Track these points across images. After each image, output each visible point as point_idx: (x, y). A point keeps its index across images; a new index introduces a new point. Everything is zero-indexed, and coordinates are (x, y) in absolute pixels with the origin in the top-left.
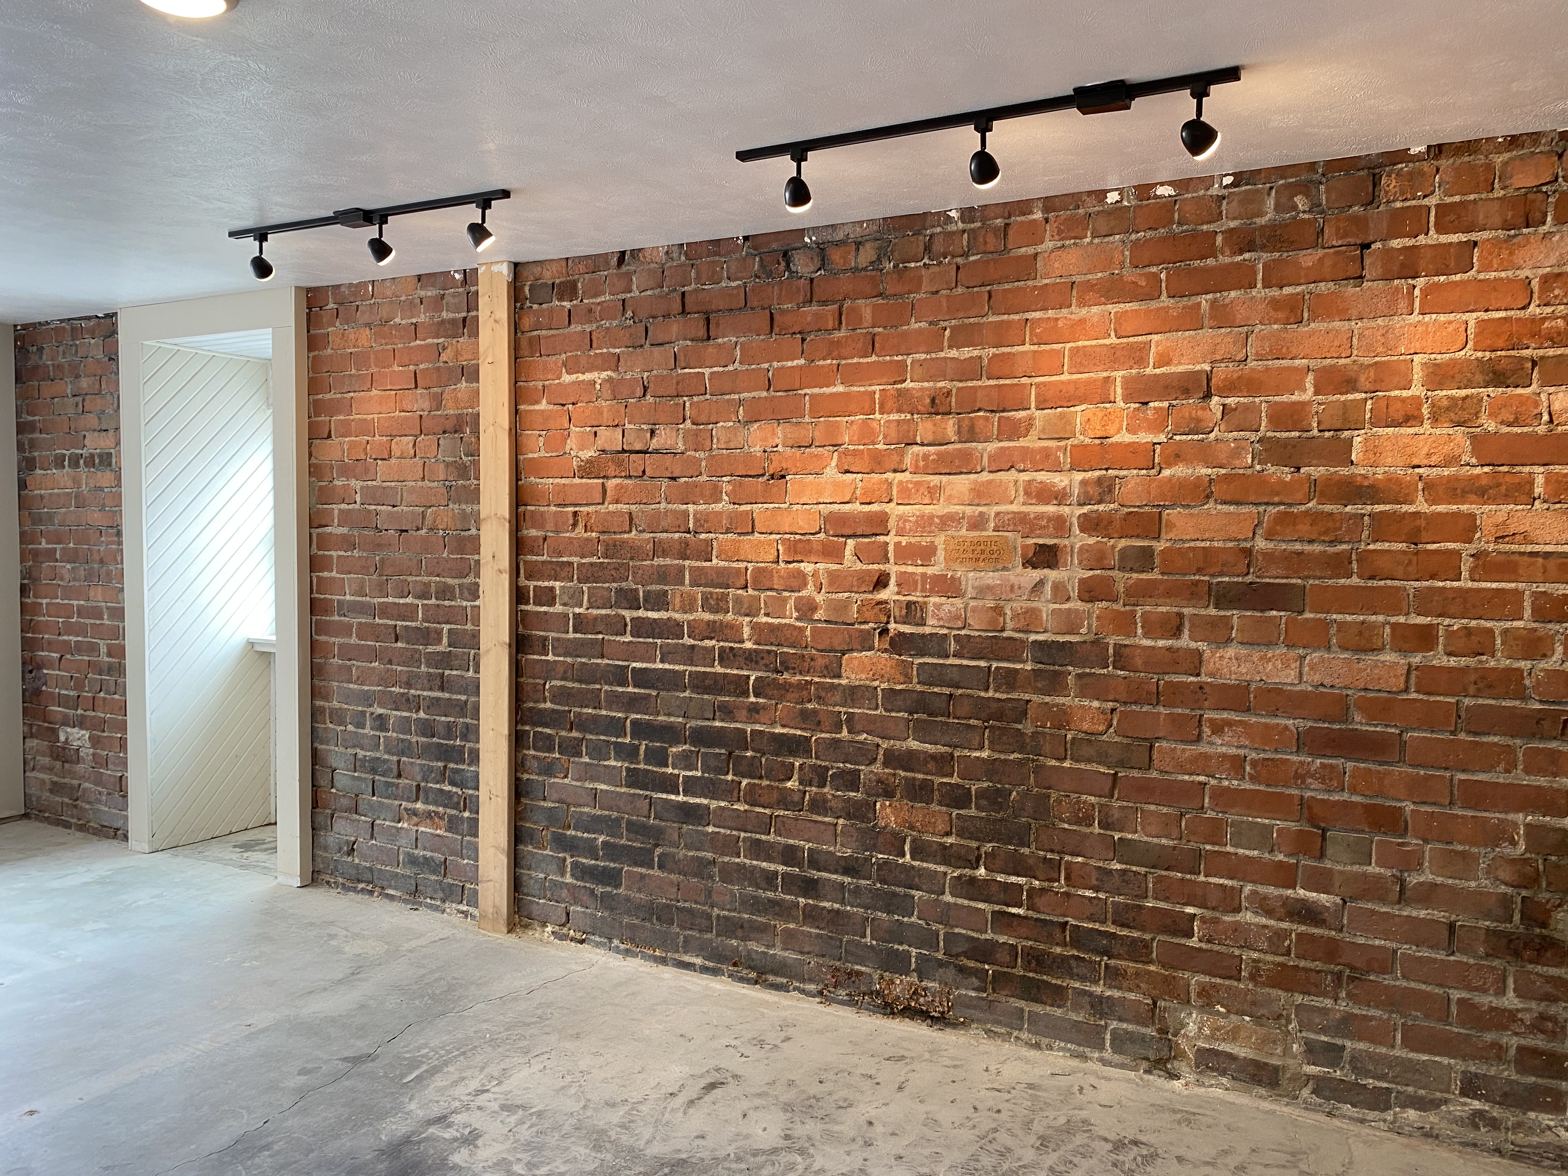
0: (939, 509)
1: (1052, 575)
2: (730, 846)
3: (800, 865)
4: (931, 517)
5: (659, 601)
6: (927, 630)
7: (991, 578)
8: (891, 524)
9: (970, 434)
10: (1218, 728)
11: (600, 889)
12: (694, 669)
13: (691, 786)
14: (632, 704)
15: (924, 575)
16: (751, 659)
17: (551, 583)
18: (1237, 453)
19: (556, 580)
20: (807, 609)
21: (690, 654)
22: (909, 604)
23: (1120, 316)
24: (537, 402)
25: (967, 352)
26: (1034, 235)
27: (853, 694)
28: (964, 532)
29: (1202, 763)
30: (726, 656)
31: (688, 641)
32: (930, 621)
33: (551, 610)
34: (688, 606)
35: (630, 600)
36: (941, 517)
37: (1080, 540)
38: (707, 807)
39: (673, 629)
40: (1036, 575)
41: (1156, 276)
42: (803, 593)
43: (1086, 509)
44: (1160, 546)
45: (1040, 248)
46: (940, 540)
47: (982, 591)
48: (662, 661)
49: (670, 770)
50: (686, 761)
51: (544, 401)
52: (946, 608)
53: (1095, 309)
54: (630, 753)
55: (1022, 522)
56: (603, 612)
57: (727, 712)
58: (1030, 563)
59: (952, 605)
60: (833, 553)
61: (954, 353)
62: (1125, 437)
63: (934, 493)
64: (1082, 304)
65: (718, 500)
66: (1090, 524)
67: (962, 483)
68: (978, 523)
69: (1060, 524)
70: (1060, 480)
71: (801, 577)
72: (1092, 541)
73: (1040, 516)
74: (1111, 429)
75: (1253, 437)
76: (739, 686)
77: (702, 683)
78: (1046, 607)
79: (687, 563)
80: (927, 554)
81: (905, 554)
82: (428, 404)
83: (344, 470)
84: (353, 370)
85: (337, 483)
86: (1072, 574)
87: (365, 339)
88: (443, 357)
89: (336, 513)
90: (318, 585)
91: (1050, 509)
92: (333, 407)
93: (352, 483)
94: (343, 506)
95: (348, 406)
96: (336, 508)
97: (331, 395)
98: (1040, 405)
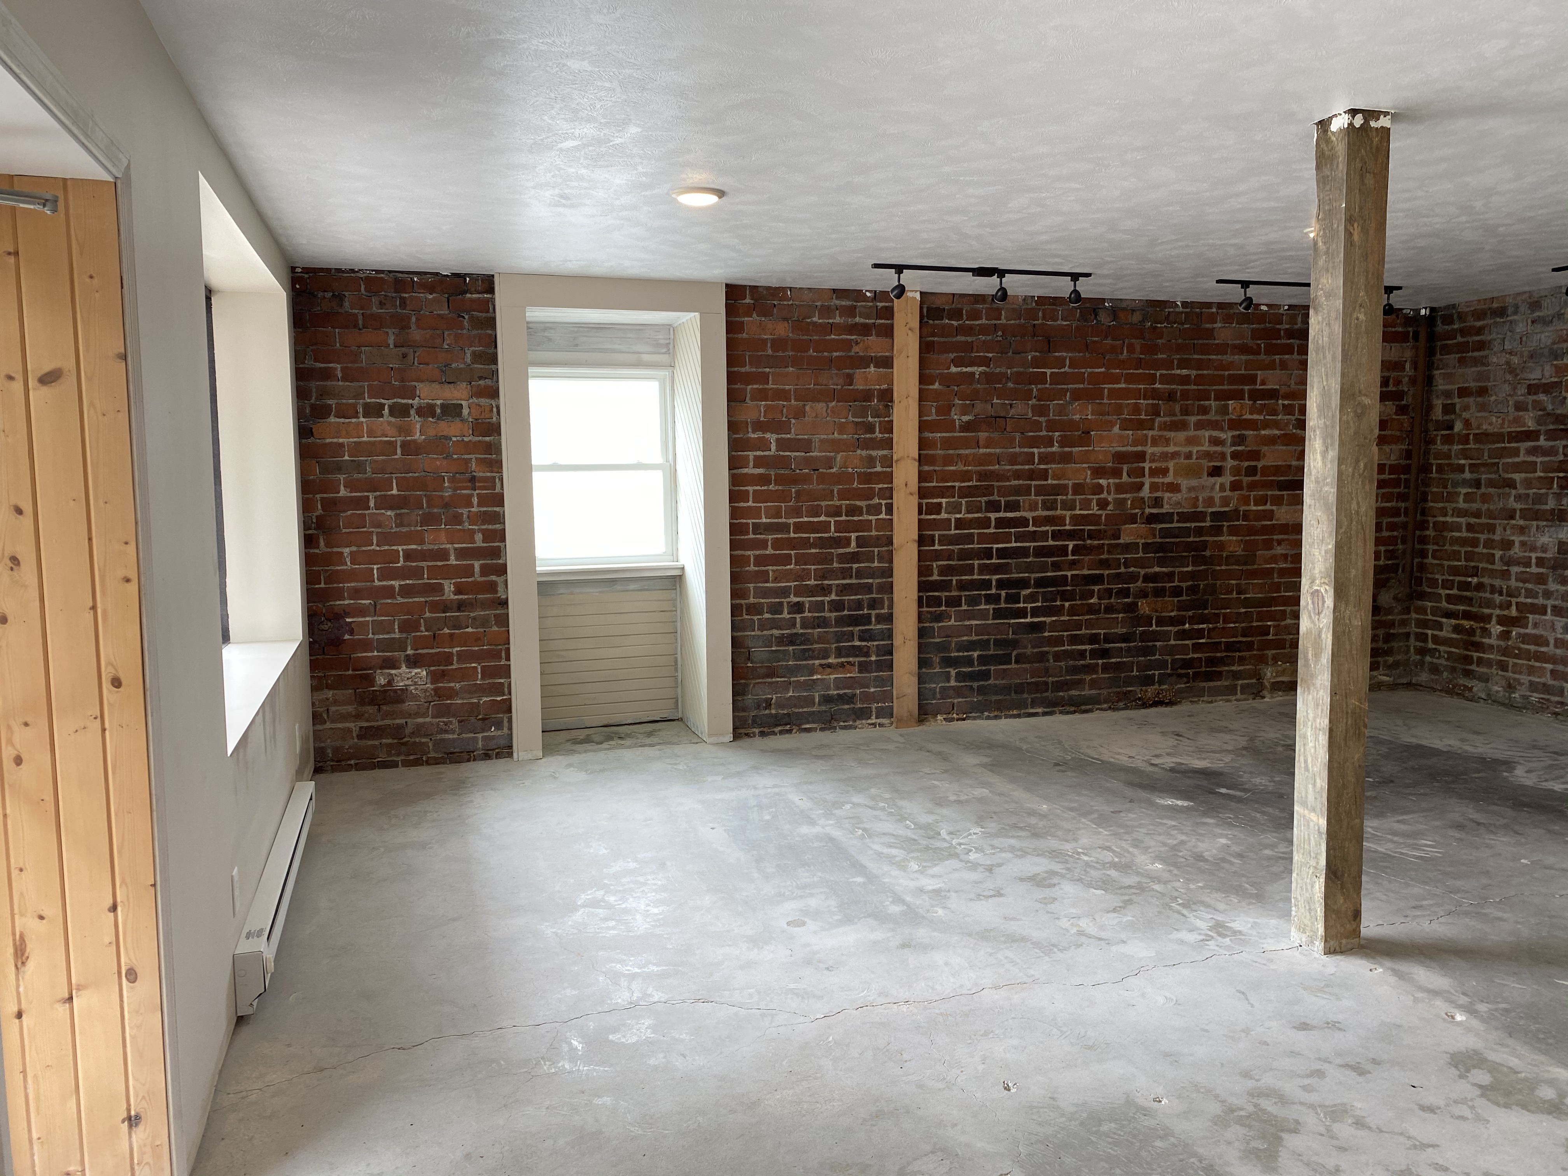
0: (1171, 449)
1: (1219, 480)
2: (1059, 641)
3: (1099, 643)
4: (1167, 453)
5: (1012, 506)
6: (1163, 511)
7: (1194, 482)
8: (1148, 457)
9: (1186, 412)
10: (1279, 543)
11: (975, 685)
12: (1036, 544)
13: (1035, 612)
14: (997, 569)
15: (1163, 483)
16: (1071, 535)
17: (939, 500)
18: (1287, 424)
19: (943, 498)
20: (1103, 504)
21: (1033, 536)
22: (1156, 498)
23: (1247, 361)
24: (933, 384)
25: (1185, 372)
26: (1212, 319)
27: (1128, 548)
28: (1182, 460)
29: (1274, 559)
30: (1056, 535)
31: (1031, 528)
32: (1166, 506)
33: (938, 517)
34: (1033, 507)
35: (994, 506)
36: (1172, 453)
37: (1230, 463)
38: (1045, 622)
39: (1024, 522)
40: (1212, 480)
41: (1259, 345)
42: (1102, 496)
43: (1234, 448)
44: (1260, 465)
45: (1215, 325)
46: (1171, 465)
47: (1191, 489)
48: (1016, 542)
49: (1021, 605)
50: (1032, 598)
51: (937, 384)
52: (1174, 499)
53: (1236, 357)
54: (996, 599)
55: (1208, 455)
56: (976, 515)
57: (1056, 566)
58: (1211, 475)
59: (1176, 497)
60: (1117, 473)
61: (1178, 372)
62: (1248, 416)
63: (1167, 441)
64: (1233, 354)
65: (1053, 446)
66: (1235, 456)
67: (1181, 436)
68: (1189, 456)
69: (1223, 456)
70: (1223, 436)
71: (1101, 486)
72: (1235, 463)
73: (1215, 452)
74: (1244, 412)
75: (1293, 418)
76: (1063, 550)
77: (1040, 552)
78: (1217, 496)
79: (1033, 483)
80: (1165, 472)
81: (1154, 472)
82: (841, 381)
83: (759, 426)
84: (770, 352)
85: (752, 436)
86: (1227, 479)
87: (782, 330)
88: (856, 349)
89: (751, 458)
90: (734, 513)
91: (1218, 449)
92: (749, 378)
93: (768, 435)
94: (758, 453)
95: (764, 378)
96: (752, 455)
97: (747, 369)
98: (1215, 400)
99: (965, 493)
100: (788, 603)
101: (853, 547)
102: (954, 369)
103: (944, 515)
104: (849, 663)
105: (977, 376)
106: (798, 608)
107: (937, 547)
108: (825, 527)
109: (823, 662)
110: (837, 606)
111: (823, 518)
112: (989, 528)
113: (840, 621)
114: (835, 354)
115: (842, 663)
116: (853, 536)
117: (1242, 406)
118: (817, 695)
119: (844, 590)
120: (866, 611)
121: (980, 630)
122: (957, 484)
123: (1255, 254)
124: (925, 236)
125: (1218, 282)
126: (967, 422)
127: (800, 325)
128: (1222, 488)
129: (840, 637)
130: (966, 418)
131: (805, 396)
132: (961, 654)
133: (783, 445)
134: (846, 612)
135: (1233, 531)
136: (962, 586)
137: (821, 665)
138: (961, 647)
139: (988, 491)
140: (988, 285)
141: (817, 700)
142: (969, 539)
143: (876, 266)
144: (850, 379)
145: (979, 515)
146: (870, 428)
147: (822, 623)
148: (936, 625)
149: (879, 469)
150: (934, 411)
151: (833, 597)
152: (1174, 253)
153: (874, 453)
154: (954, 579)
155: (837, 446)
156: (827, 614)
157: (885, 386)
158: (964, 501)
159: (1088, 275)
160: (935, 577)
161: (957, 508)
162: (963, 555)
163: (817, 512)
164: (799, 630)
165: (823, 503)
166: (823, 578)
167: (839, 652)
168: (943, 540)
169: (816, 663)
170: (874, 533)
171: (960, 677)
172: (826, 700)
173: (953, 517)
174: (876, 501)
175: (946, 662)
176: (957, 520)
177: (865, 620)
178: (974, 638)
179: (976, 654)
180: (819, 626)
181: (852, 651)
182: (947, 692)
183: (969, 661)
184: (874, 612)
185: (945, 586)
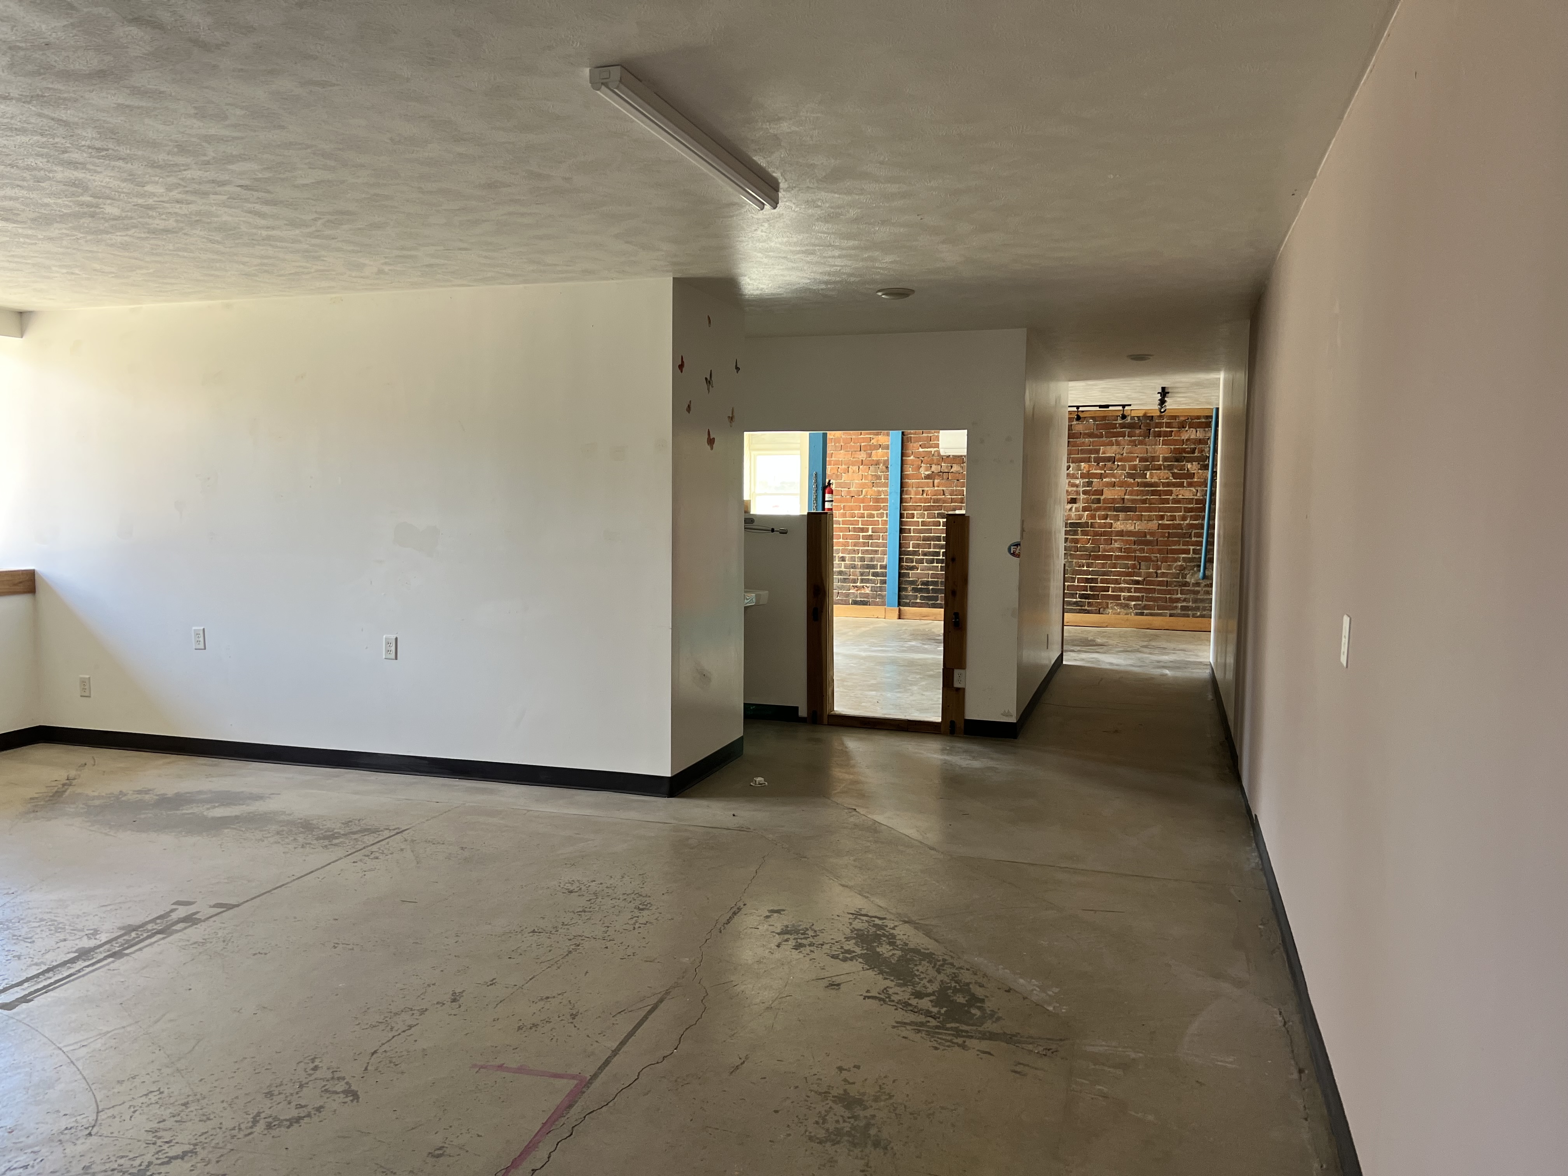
99: (927, 509)
101: (870, 533)
102: (921, 450)
103: (915, 519)
104: (866, 586)
107: (911, 534)
109: (854, 585)
110: (862, 559)
111: (856, 519)
112: (940, 526)
113: (862, 567)
115: (863, 586)
116: (870, 527)
117: (1090, 466)
118: (850, 600)
119: (864, 552)
120: (875, 563)
121: (933, 576)
122: (923, 504)
126: (928, 475)
128: (1077, 510)
129: (862, 574)
130: (927, 473)
132: (923, 587)
134: (866, 563)
135: (1085, 533)
136: (925, 554)
137: (853, 586)
138: (923, 583)
139: (939, 508)
141: (850, 602)
142: (930, 531)
144: (870, 455)
145: (934, 520)
146: (879, 478)
147: (854, 567)
148: (910, 572)
149: (883, 496)
150: (910, 469)
151: (860, 555)
153: (881, 489)
154: (921, 550)
155: (863, 486)
156: (856, 563)
157: (886, 458)
158: (926, 513)
160: (911, 549)
161: (922, 516)
162: (925, 539)
163: (853, 516)
164: (843, 569)
165: (856, 512)
166: (855, 546)
167: (862, 581)
168: (915, 531)
169: (852, 585)
170: (880, 526)
171: (922, 598)
172: (855, 603)
173: (920, 520)
174: (881, 511)
175: (915, 590)
176: (922, 522)
177: (874, 567)
178: (930, 580)
179: (931, 587)
180: (852, 568)
181: (868, 581)
182: (915, 605)
183: (927, 591)
184: (879, 564)
185: (915, 553)
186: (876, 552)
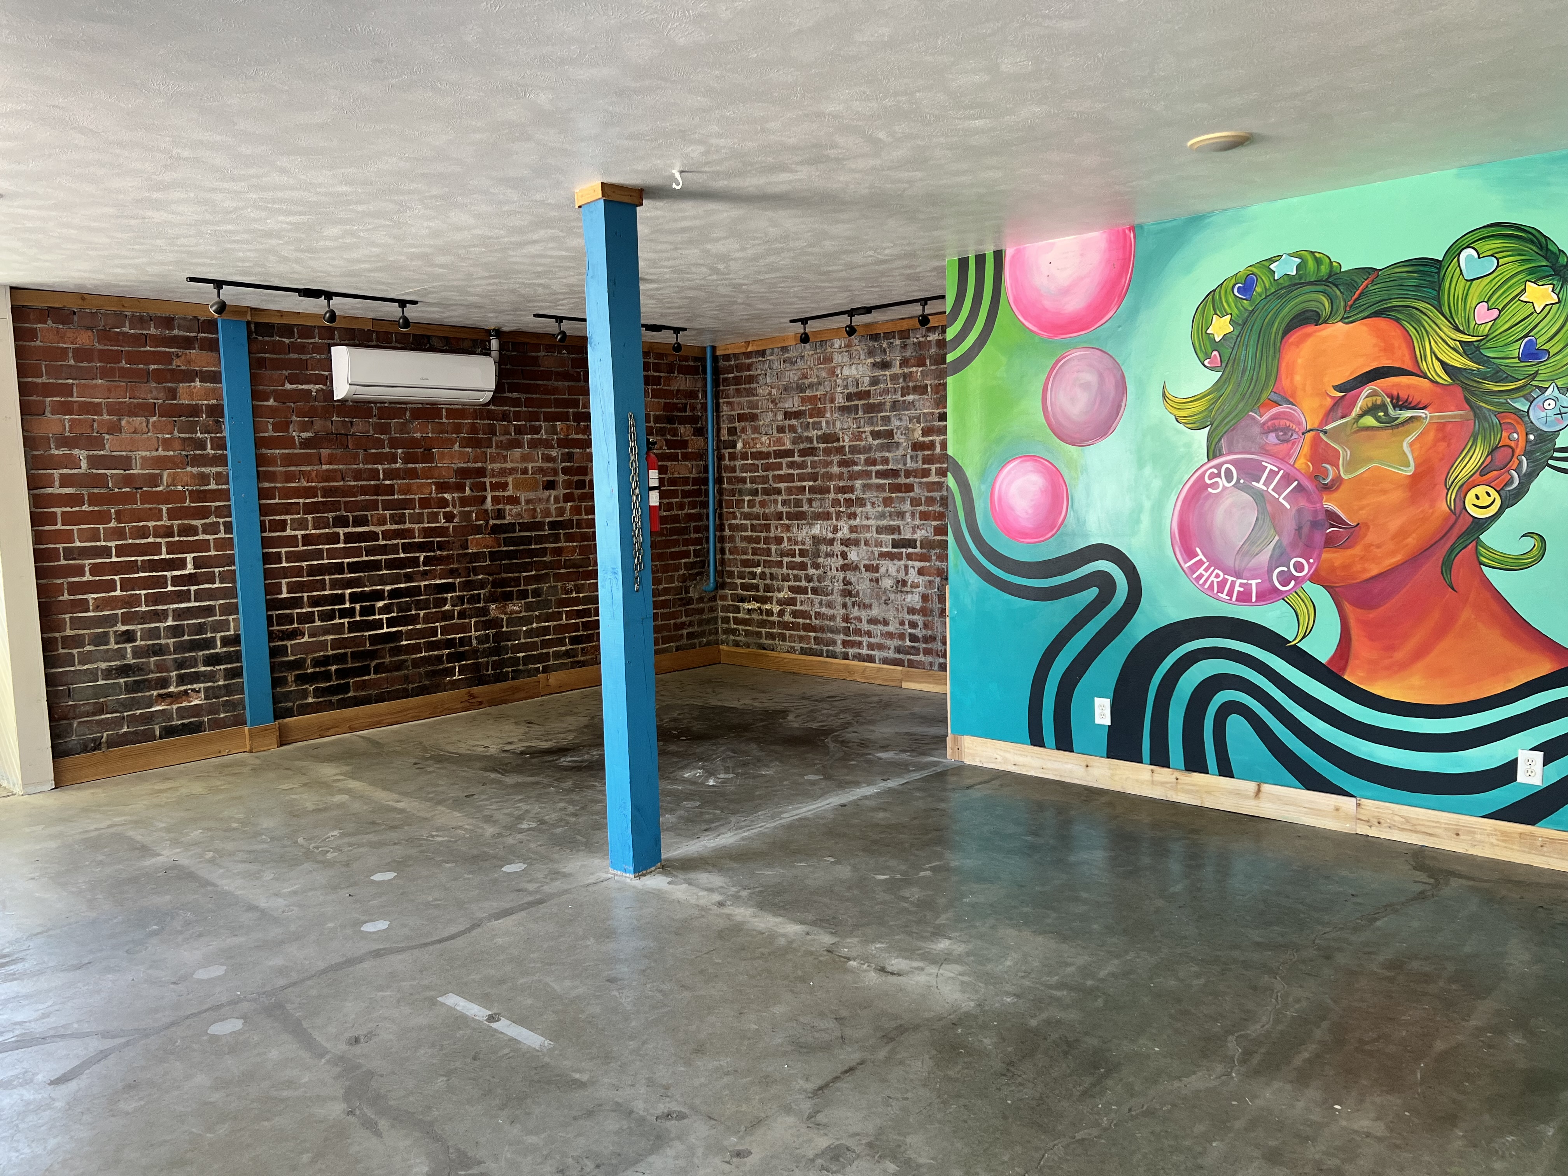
0: (509, 465)
1: (553, 493)
2: (416, 649)
3: (454, 647)
4: (505, 469)
5: (361, 521)
6: (506, 522)
7: (532, 495)
8: (488, 473)
9: (519, 431)
11: (335, 698)
12: (387, 557)
13: (391, 623)
14: (349, 584)
15: (503, 496)
16: (421, 547)
17: (283, 517)
19: (287, 514)
20: (449, 517)
21: (384, 550)
22: (499, 510)
24: (267, 400)
25: (515, 395)
26: (537, 347)
27: (476, 557)
28: (519, 476)
30: (406, 548)
31: (382, 542)
32: (508, 518)
33: (284, 534)
34: (382, 522)
35: (342, 522)
36: (509, 469)
37: (561, 478)
38: (401, 631)
39: (373, 536)
40: (547, 493)
41: (579, 373)
42: (448, 509)
43: (564, 464)
44: (587, 479)
45: (539, 354)
46: (510, 480)
47: (528, 502)
48: (366, 556)
49: (377, 617)
50: (386, 609)
51: (272, 400)
52: (514, 510)
53: (560, 383)
54: (350, 612)
55: (541, 470)
56: (322, 531)
57: (409, 578)
58: (546, 488)
59: (516, 509)
60: (460, 488)
61: (510, 395)
62: (573, 436)
63: (505, 458)
64: (556, 380)
65: (397, 463)
66: (565, 471)
67: (517, 453)
68: (525, 471)
69: (555, 472)
70: (553, 453)
71: (446, 500)
72: (566, 478)
73: (548, 468)
74: (570, 432)
76: (415, 562)
77: (390, 565)
78: (553, 507)
79: (380, 498)
80: (504, 486)
81: (495, 487)
82: (162, 395)
83: (64, 442)
84: (72, 362)
85: (57, 452)
86: (561, 491)
87: (85, 339)
88: (176, 362)
89: (56, 477)
90: (38, 538)
91: (550, 465)
92: (48, 390)
93: (76, 452)
94: (65, 471)
95: (67, 390)
96: (56, 473)
97: (44, 379)
98: (544, 421)
99: (309, 509)
100: (115, 632)
101: (190, 569)
102: (288, 386)
103: (289, 532)
104: (193, 690)
105: (314, 394)
106: (129, 637)
107: (284, 564)
108: (155, 548)
109: (162, 692)
110: (176, 631)
111: (151, 540)
112: (338, 543)
113: (180, 647)
114: (152, 367)
115: (186, 691)
116: (189, 557)
117: (568, 427)
118: (157, 727)
119: (179, 614)
120: (209, 635)
121: (336, 644)
122: (301, 501)
123: (561, 293)
124: (241, 254)
125: (536, 316)
126: (306, 439)
127: (105, 335)
128: (556, 499)
129: (180, 665)
130: (305, 435)
131: (117, 410)
132: (317, 670)
133: (93, 462)
134: (186, 638)
135: (570, 538)
136: (315, 602)
137: (160, 695)
138: (317, 663)
139: (335, 506)
140: (318, 306)
141: (157, 733)
142: (319, 554)
143: (192, 279)
144: (173, 394)
145: (327, 531)
146: (202, 445)
147: (159, 650)
148: (288, 643)
149: (213, 486)
150: (270, 427)
151: (170, 622)
152: (490, 288)
153: (206, 470)
154: (305, 595)
155: (162, 463)
156: (163, 642)
157: (214, 402)
158: (309, 517)
159: (415, 303)
160: (285, 595)
161: (303, 525)
162: (312, 571)
163: (143, 533)
164: (130, 660)
165: (151, 524)
166: (156, 603)
167: (182, 679)
168: (290, 557)
169: (155, 693)
170: (213, 553)
171: (318, 692)
172: (169, 732)
173: (299, 533)
174: (213, 519)
175: (303, 679)
176: (304, 536)
177: (209, 644)
178: (330, 653)
179: (333, 668)
180: (155, 654)
181: (197, 678)
182: (305, 709)
183: (327, 676)
184: (219, 635)
185: (296, 603)
186: (209, 610)
